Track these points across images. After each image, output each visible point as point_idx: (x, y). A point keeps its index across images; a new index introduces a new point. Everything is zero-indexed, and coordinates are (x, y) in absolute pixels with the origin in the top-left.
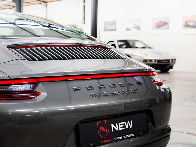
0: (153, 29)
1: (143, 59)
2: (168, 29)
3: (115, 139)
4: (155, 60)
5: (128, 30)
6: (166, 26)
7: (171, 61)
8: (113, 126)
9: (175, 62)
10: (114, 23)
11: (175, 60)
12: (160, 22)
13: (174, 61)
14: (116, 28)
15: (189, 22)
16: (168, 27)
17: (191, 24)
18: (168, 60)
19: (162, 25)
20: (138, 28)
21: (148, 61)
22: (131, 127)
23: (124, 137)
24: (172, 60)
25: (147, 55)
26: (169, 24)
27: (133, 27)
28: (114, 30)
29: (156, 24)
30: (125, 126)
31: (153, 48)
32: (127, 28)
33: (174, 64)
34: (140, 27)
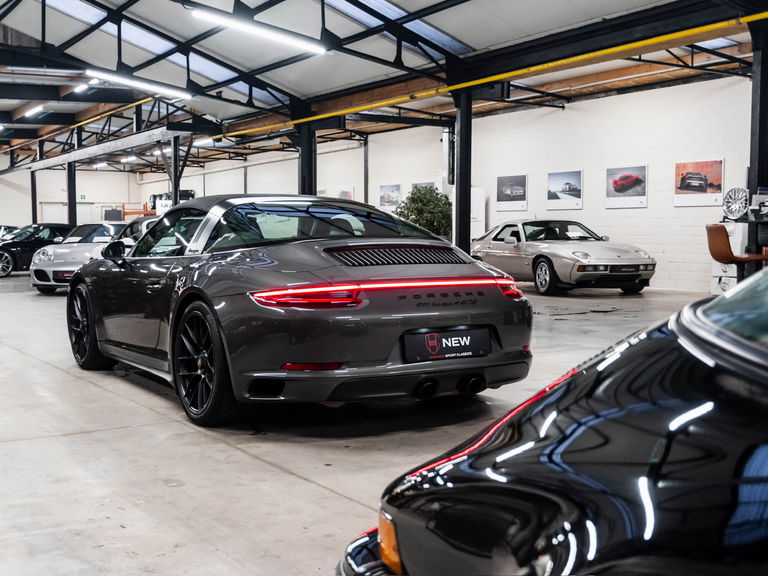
0: (608, 195)
1: (578, 264)
2: (643, 194)
3: (447, 356)
4: (606, 266)
5: (552, 196)
6: (638, 188)
7: (642, 268)
8: (444, 340)
9: (653, 270)
10: (521, 181)
11: (654, 265)
12: (626, 178)
13: (651, 267)
14: (525, 192)
15: (690, 178)
16: (644, 189)
17: (695, 183)
18: (637, 267)
19: (629, 183)
20: (576, 192)
21: (590, 269)
22: (468, 343)
23: (458, 355)
24: (646, 266)
25: (586, 255)
26: (644, 182)
27: (563, 191)
28: (522, 197)
29: (615, 182)
30: (459, 342)
31: (607, 239)
32: (549, 192)
33: (652, 275)
34: (580, 191)
